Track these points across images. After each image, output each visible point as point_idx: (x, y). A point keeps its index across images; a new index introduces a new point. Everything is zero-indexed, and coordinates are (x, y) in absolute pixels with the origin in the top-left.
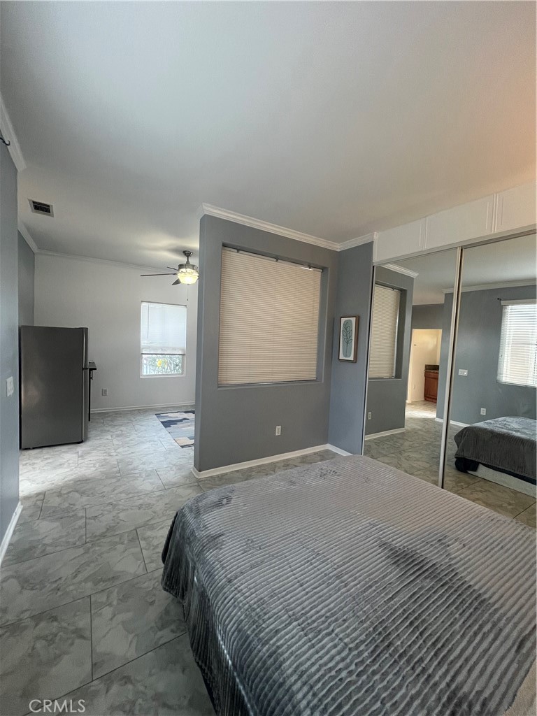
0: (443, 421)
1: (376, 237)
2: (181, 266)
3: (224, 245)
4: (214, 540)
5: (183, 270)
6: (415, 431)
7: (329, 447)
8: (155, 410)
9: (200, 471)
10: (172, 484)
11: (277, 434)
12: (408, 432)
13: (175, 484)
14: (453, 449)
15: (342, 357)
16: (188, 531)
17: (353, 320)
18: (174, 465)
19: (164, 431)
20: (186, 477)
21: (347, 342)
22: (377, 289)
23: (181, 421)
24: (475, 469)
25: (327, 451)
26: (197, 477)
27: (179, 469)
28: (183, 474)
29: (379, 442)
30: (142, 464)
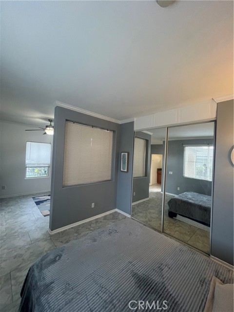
0: (163, 193)
1: (135, 119)
2: (47, 127)
3: (67, 120)
4: (48, 287)
5: (48, 128)
6: (153, 199)
7: (117, 210)
8: (33, 195)
9: (52, 230)
10: (36, 240)
11: (92, 207)
12: (150, 199)
13: (38, 239)
14: (167, 208)
15: (122, 170)
16: (34, 282)
17: (126, 154)
18: (38, 228)
19: (36, 207)
20: (44, 235)
21: (124, 163)
22: (136, 139)
23: (46, 201)
24: (176, 216)
25: (116, 212)
26: (50, 234)
27: (41, 230)
28: (43, 233)
29: (138, 205)
30: (20, 229)
